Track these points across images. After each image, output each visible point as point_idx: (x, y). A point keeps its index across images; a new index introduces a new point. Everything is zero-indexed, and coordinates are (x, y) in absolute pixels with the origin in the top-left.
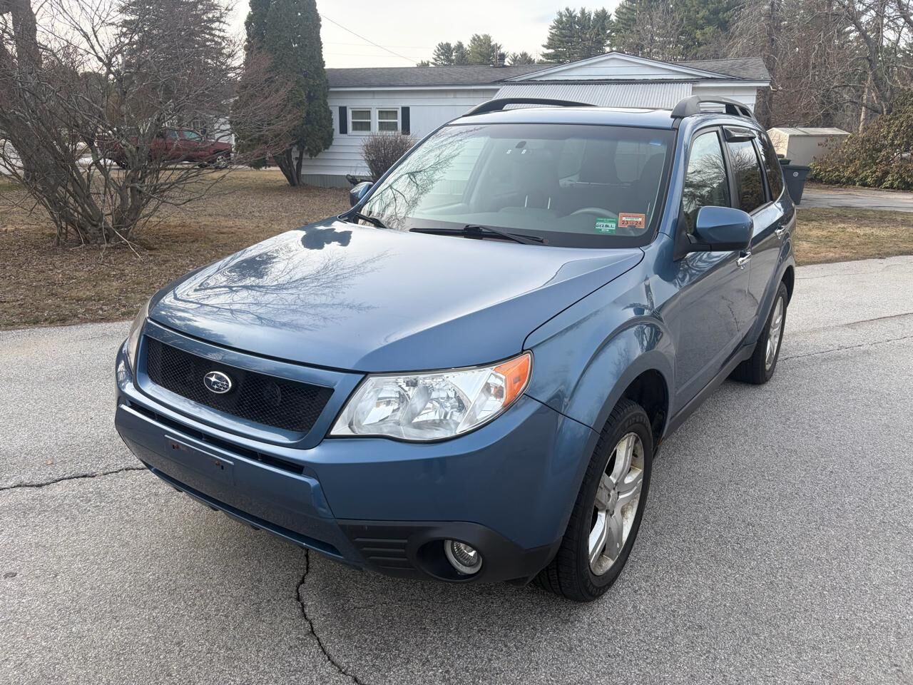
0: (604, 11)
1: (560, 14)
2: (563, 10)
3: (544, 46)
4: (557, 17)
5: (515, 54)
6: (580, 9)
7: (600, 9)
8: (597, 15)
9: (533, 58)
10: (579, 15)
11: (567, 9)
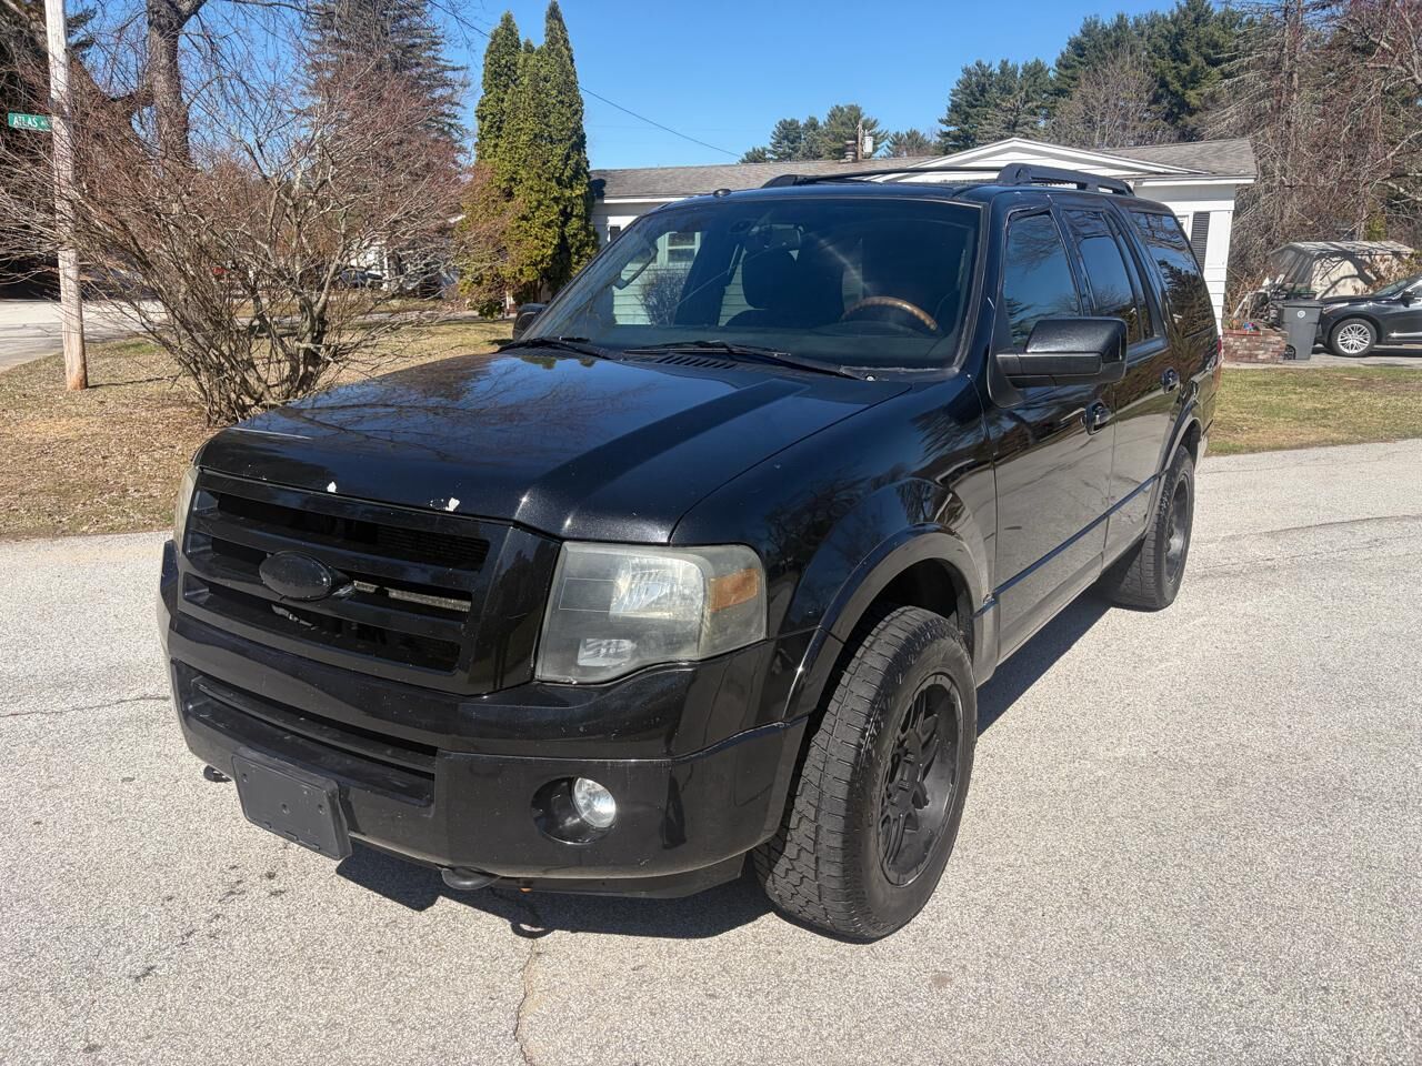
0: (1037, 63)
1: (967, 71)
2: (971, 64)
3: (941, 121)
4: (960, 76)
5: (898, 133)
6: (999, 63)
7: (1031, 61)
8: (1027, 70)
9: (927, 138)
10: (998, 71)
11: (979, 64)
